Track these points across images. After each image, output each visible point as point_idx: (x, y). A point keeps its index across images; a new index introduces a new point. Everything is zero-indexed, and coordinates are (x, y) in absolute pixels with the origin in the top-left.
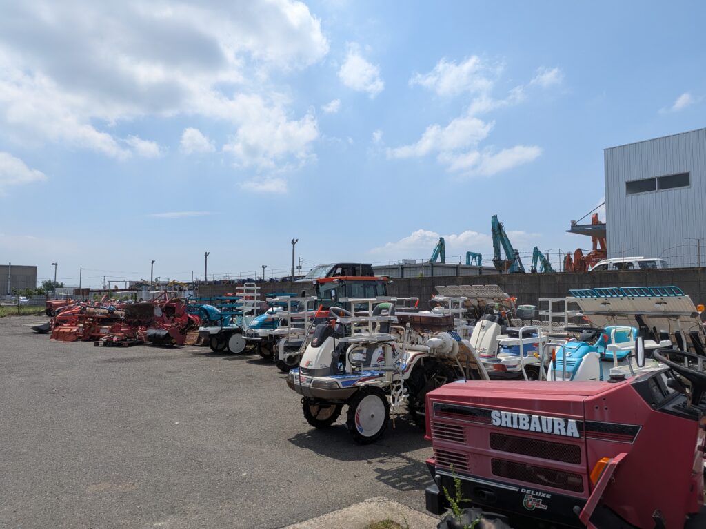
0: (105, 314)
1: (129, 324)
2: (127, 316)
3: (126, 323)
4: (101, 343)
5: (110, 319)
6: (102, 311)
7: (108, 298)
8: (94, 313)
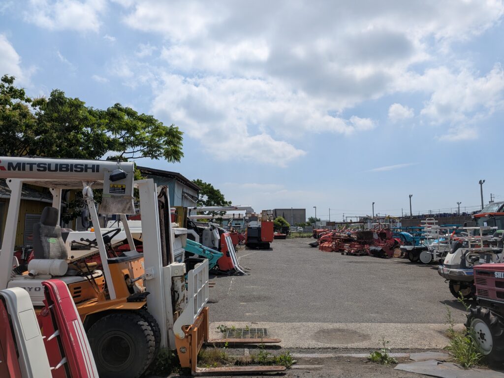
0: (346, 237)
1: (360, 243)
2: (358, 238)
3: (358, 242)
4: (345, 254)
5: (348, 240)
6: (344, 235)
7: (346, 228)
8: (340, 236)
